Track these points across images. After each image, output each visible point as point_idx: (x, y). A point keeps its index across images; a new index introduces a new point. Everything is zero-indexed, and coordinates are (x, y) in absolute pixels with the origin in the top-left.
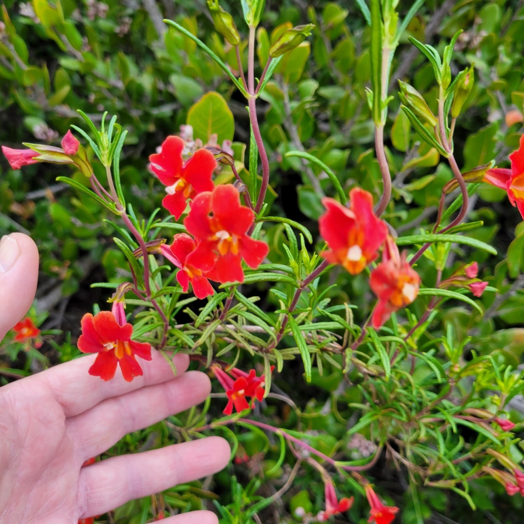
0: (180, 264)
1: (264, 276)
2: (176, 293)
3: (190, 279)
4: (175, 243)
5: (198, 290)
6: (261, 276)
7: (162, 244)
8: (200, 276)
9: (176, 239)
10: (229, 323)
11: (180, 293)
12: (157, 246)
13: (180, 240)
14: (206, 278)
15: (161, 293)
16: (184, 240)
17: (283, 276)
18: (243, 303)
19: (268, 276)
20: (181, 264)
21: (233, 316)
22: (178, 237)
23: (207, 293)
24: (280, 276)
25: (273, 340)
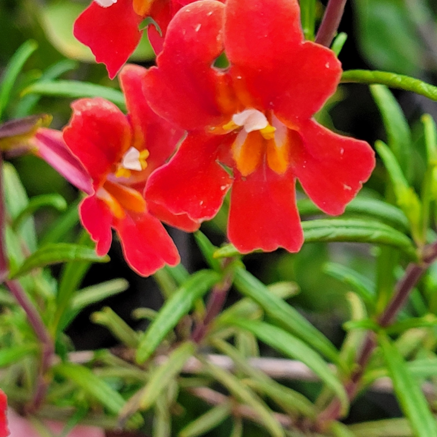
0: (87, 180)
1: (337, 227)
2: (77, 261)
3: (115, 221)
4: (76, 124)
5: (138, 251)
6: (329, 227)
7: (40, 130)
8: (141, 215)
9: (77, 113)
10: (217, 351)
11: (86, 260)
12: (26, 135)
13: (89, 115)
14: (157, 221)
15: (35, 261)
16: (98, 116)
17: (384, 230)
18: (255, 300)
19: (347, 227)
20: (92, 181)
21: (226, 333)
22: (84, 109)
23: (162, 260)
24: (377, 229)
25: (333, 396)
